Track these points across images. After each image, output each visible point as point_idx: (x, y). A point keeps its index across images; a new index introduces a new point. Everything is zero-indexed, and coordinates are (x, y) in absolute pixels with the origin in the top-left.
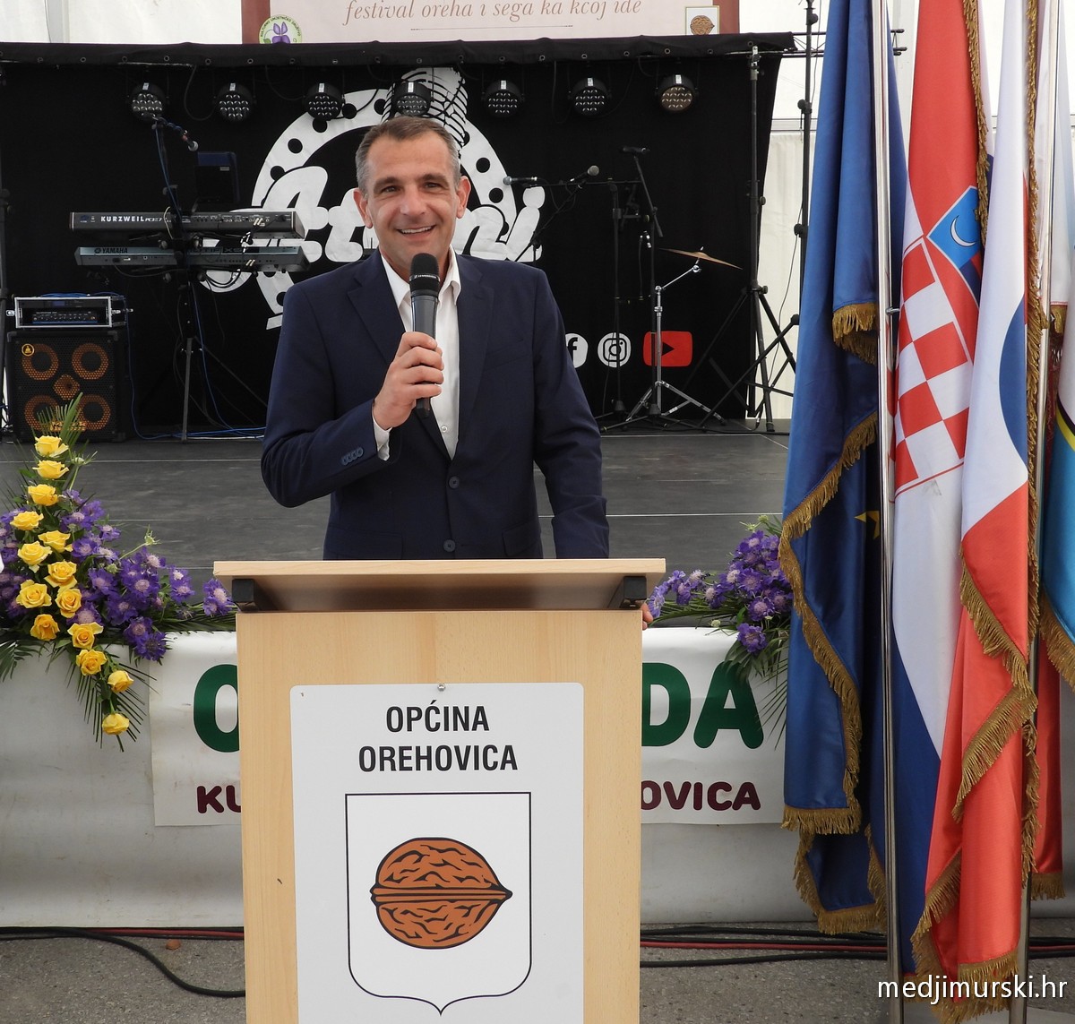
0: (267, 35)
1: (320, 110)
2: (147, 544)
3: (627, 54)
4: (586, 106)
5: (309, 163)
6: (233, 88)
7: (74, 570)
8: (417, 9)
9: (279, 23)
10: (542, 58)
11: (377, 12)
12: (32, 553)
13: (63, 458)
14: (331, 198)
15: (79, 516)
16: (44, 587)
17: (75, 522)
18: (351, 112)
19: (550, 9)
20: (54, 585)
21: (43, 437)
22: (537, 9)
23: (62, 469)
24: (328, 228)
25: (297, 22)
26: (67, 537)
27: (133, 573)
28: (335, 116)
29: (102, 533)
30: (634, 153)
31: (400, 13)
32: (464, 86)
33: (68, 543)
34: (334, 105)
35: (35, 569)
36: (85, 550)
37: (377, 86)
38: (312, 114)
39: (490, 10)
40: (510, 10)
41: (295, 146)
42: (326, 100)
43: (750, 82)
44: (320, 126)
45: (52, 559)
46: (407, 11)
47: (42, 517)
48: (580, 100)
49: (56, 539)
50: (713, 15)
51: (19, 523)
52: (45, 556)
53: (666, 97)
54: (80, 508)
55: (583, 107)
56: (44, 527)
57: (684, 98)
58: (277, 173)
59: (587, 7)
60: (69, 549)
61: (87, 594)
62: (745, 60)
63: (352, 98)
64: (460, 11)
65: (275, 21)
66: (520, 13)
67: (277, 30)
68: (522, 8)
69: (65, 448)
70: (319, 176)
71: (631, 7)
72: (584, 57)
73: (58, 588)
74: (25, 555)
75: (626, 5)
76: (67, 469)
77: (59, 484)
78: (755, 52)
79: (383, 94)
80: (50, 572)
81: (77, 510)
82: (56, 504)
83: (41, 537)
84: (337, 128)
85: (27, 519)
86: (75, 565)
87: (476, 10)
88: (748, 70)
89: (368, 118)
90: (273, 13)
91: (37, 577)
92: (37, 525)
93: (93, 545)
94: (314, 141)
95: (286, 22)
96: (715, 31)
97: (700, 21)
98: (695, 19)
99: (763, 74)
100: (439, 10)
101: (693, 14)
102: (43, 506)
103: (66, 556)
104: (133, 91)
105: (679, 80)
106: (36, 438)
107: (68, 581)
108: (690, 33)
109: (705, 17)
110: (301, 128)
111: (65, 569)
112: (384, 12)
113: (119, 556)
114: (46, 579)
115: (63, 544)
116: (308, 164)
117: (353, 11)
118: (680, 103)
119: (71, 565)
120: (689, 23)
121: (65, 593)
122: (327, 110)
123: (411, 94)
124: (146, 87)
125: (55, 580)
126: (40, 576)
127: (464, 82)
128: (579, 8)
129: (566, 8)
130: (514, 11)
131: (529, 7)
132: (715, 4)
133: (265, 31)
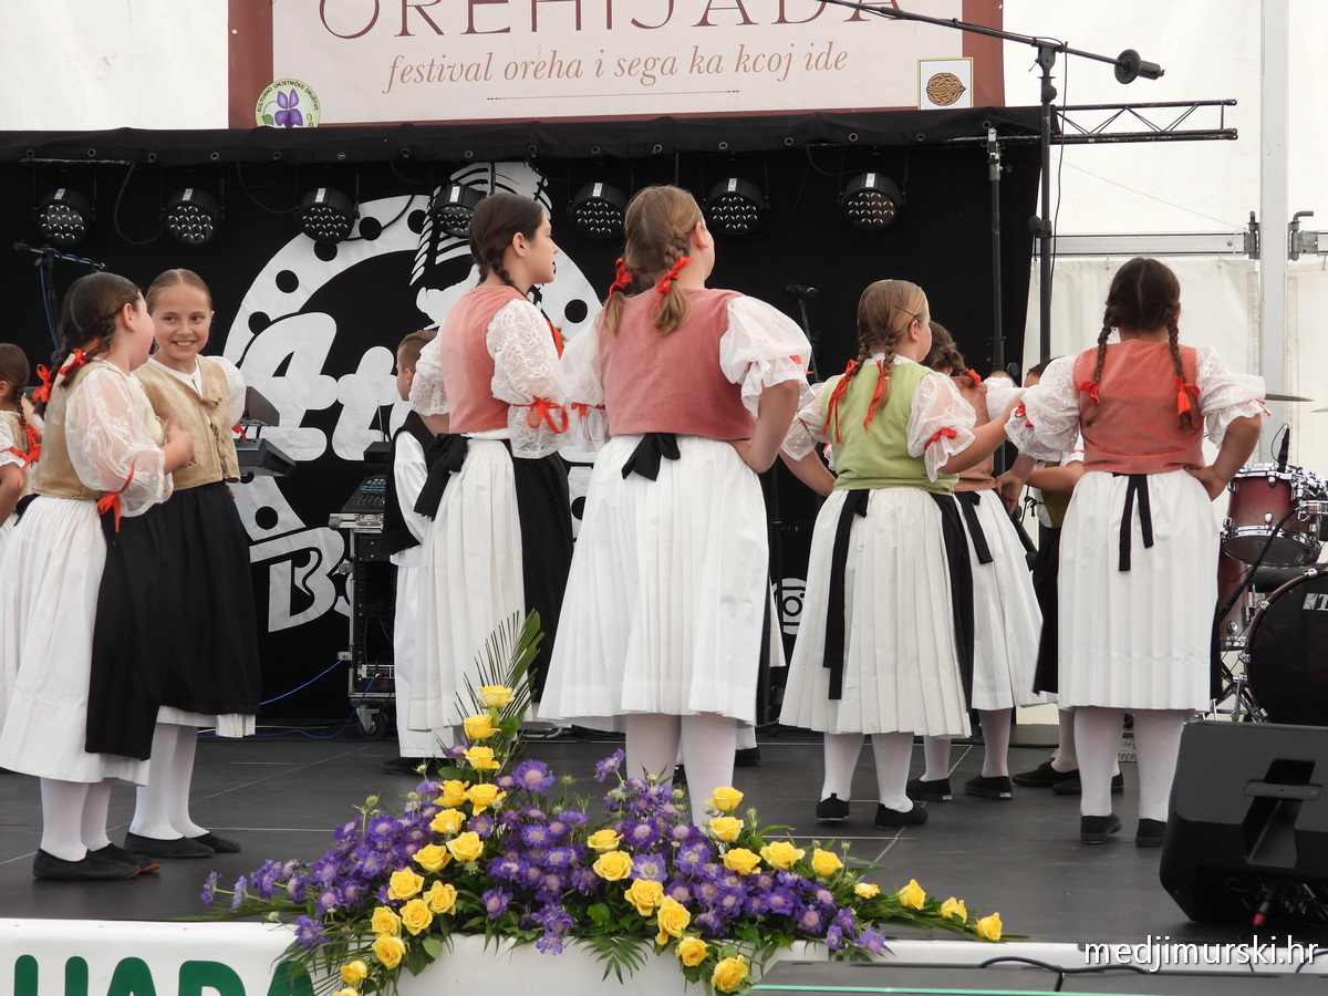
0: (268, 111)
1: (321, 229)
3: (788, 142)
4: (730, 222)
5: (309, 308)
6: (187, 196)
8: (497, 67)
9: (287, 90)
10: (658, 149)
11: (435, 72)
14: (341, 362)
18: (372, 229)
19: (703, 66)
22: (683, 65)
24: (337, 408)
25: (312, 88)
28: (345, 236)
30: (801, 295)
31: (471, 75)
32: (546, 190)
34: (340, 220)
37: (413, 191)
38: (311, 234)
39: (610, 67)
40: (641, 68)
41: (287, 282)
42: (326, 213)
43: (990, 183)
44: (326, 252)
46: (482, 71)
48: (718, 213)
50: (964, 71)
53: (854, 206)
55: (725, 222)
57: (882, 209)
58: (259, 323)
59: (762, 62)
62: (981, 150)
63: (370, 209)
64: (564, 69)
65: (280, 89)
66: (656, 72)
67: (283, 101)
68: (659, 64)
70: (323, 329)
71: (832, 60)
72: (723, 146)
75: (824, 58)
78: (992, 137)
79: (422, 203)
84: (352, 254)
87: (589, 68)
89: (399, 239)
90: (277, 76)
94: (315, 273)
95: (297, 89)
96: (965, 102)
98: (934, 78)
99: (1009, 170)
100: (531, 68)
101: (930, 71)
104: (42, 201)
105: (870, 180)
109: (950, 75)
110: (296, 255)
112: (447, 72)
116: (307, 308)
117: (399, 73)
118: (877, 215)
120: (924, 86)
122: (331, 228)
123: (454, 205)
124: (59, 195)
127: (546, 184)
128: (749, 64)
129: (729, 64)
130: (647, 69)
131: (670, 62)
132: (966, 53)
133: (265, 102)
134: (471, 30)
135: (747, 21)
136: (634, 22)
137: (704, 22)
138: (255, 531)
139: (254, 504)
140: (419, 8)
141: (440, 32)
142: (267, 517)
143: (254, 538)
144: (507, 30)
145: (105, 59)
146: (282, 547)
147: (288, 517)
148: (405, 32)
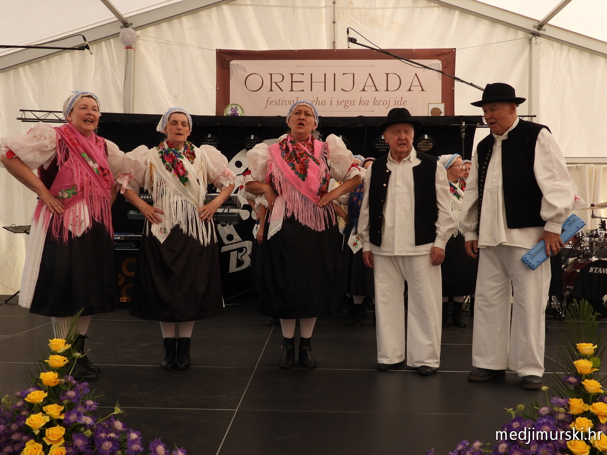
0: (228, 112)
2: (115, 413)
4: (381, 148)
6: (209, 136)
7: (63, 433)
9: (234, 107)
10: (360, 125)
11: (281, 103)
12: (36, 421)
13: (66, 354)
15: (72, 394)
16: (41, 446)
17: (69, 398)
19: (363, 103)
20: (49, 443)
21: (55, 339)
22: (357, 103)
23: (65, 361)
25: (242, 107)
26: (62, 408)
27: (103, 435)
29: (86, 405)
33: (62, 413)
35: (37, 432)
36: (73, 417)
39: (334, 103)
40: (344, 103)
41: (239, 164)
43: (461, 139)
45: (50, 425)
47: (46, 395)
48: (378, 146)
49: (54, 410)
50: (442, 107)
51: (30, 399)
52: (44, 423)
53: (420, 145)
54: (73, 388)
55: (379, 149)
56: (47, 401)
57: (428, 145)
59: (381, 103)
60: (62, 417)
61: (71, 450)
62: (458, 129)
64: (320, 103)
65: (232, 106)
66: (349, 105)
67: (233, 110)
68: (350, 102)
69: (69, 346)
71: (402, 103)
73: (51, 445)
74: (31, 424)
75: (400, 102)
76: (67, 361)
77: (62, 371)
78: (464, 124)
80: (46, 434)
81: (71, 389)
82: (57, 385)
83: (44, 408)
85: (36, 396)
86: (64, 429)
87: (328, 103)
88: (460, 134)
90: (231, 102)
91: (37, 438)
92: (42, 401)
93: (79, 415)
95: (237, 107)
96: (443, 115)
97: (435, 110)
98: (433, 109)
99: (467, 135)
101: (432, 107)
102: (49, 386)
103: (60, 422)
105: (426, 137)
106: (50, 341)
107: (59, 440)
108: (430, 115)
109: (437, 108)
110: (241, 156)
111: (58, 432)
112: (284, 103)
113: (95, 422)
114: (44, 439)
115: (59, 414)
117: (269, 102)
118: (427, 148)
119: (61, 430)
120: (430, 111)
121: (54, 450)
125: (50, 440)
126: (40, 437)
128: (377, 103)
129: (371, 103)
130: (346, 104)
131: (353, 102)
132: (442, 102)
133: (227, 110)
134: (292, 90)
135: (377, 90)
136: (342, 89)
137: (363, 90)
138: (226, 241)
139: (226, 233)
140: (276, 83)
141: (282, 91)
142: (230, 237)
143: (226, 244)
144: (303, 91)
145: (176, 96)
146: (235, 247)
147: (237, 237)
148: (271, 90)
